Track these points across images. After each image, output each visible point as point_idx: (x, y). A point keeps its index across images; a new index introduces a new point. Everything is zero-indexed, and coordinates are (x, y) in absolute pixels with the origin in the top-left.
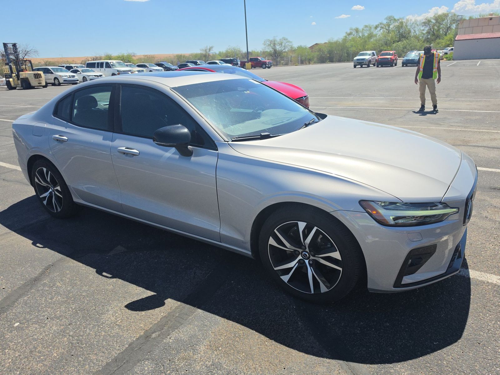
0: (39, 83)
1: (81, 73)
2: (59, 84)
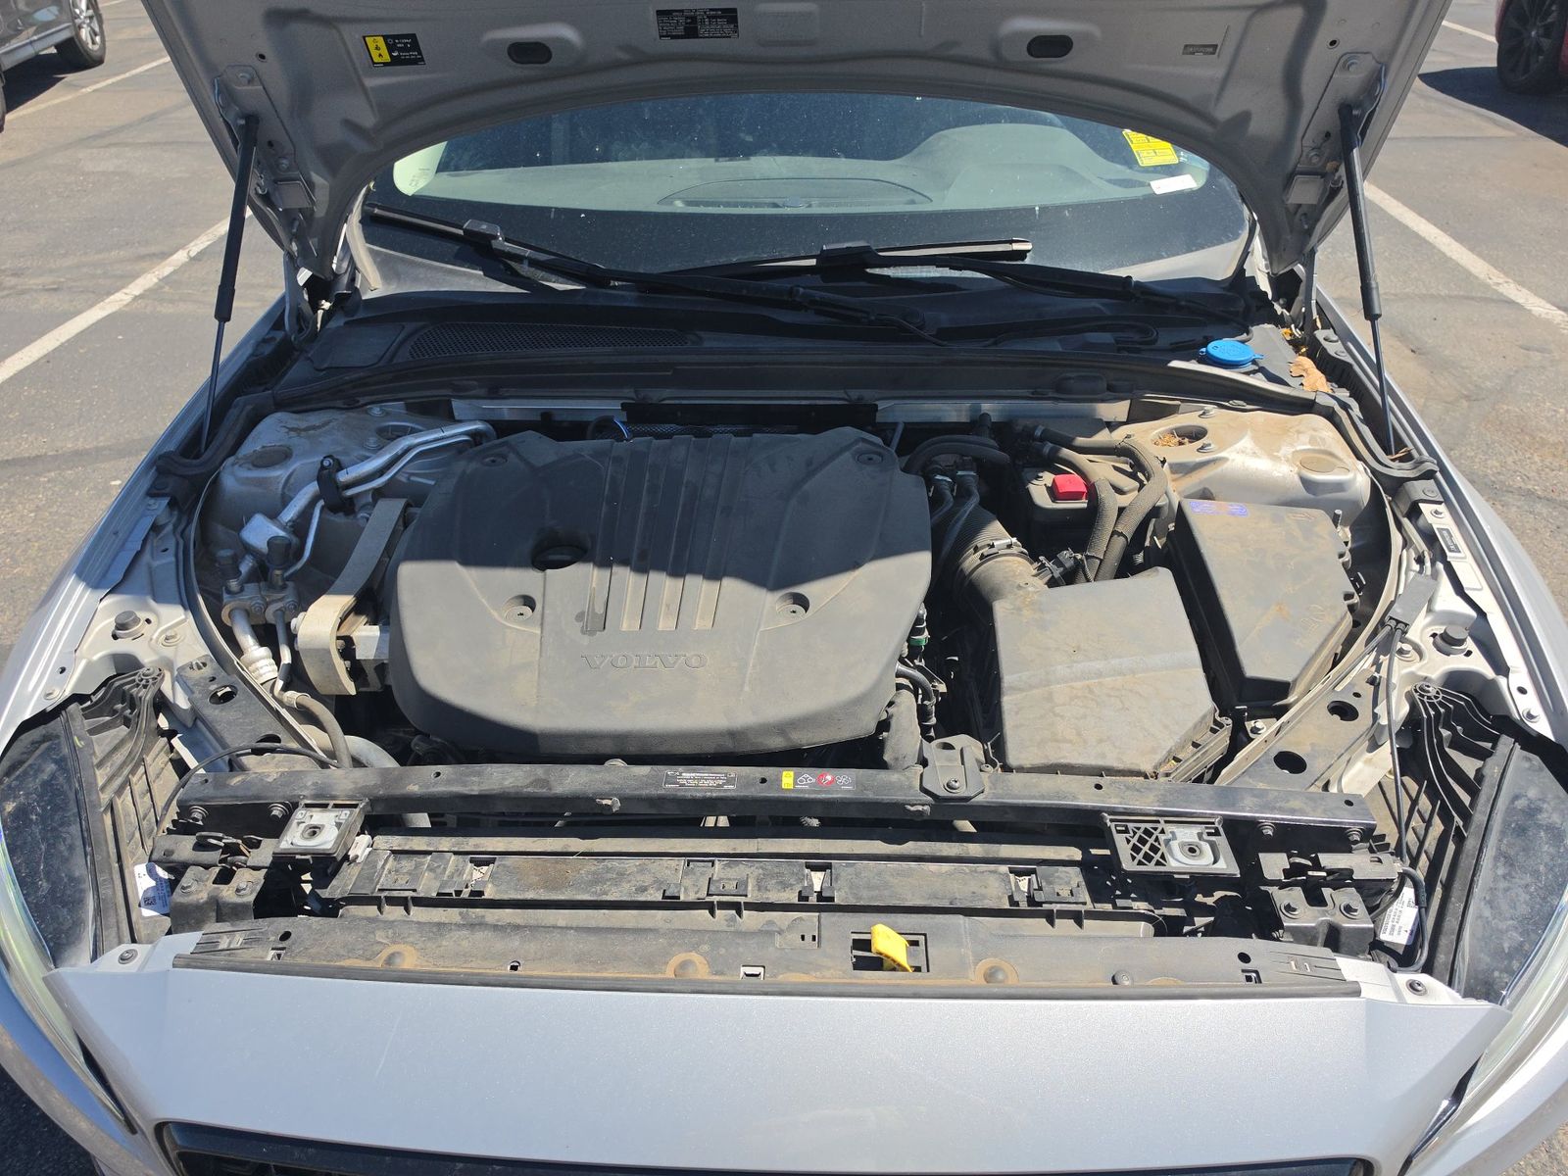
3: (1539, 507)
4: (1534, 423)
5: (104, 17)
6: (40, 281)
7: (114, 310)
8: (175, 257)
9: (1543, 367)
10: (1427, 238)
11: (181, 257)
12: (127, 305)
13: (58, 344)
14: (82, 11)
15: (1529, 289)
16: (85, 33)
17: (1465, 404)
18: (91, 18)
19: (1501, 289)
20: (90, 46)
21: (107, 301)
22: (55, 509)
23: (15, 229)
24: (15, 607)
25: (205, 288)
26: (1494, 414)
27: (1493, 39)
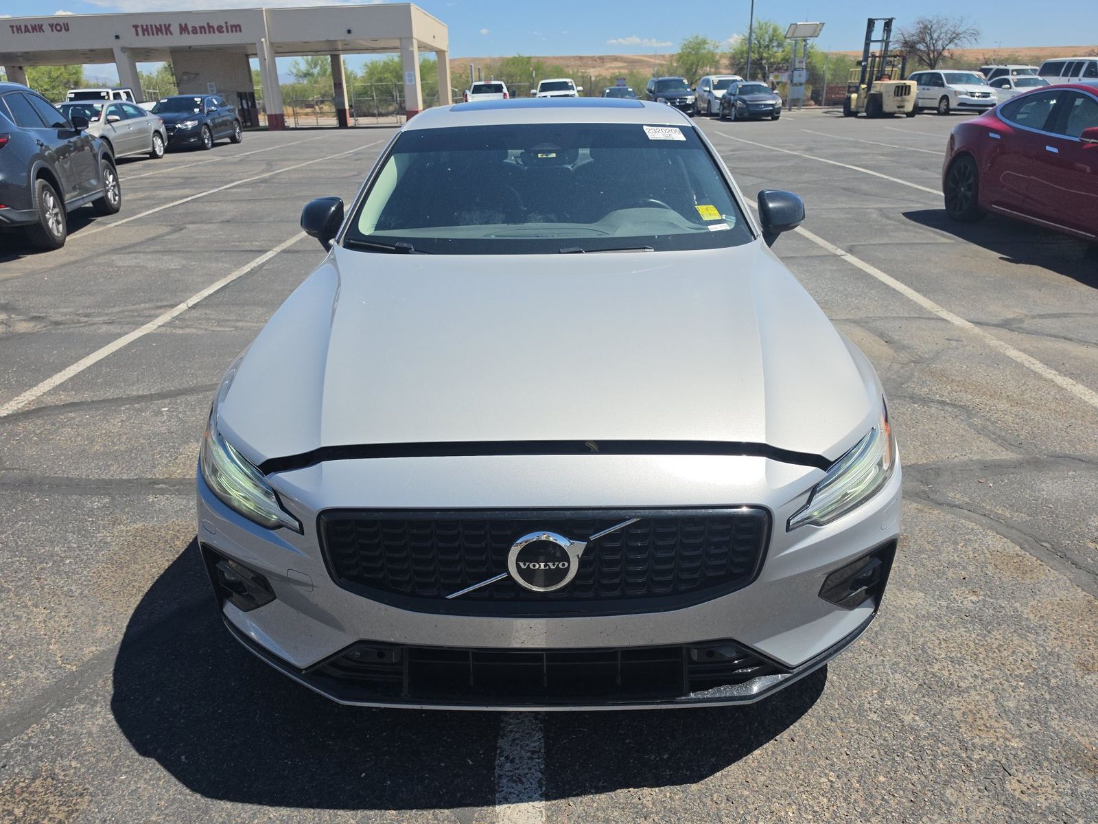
0: (899, 107)
1: (1011, 88)
2: (947, 112)
3: (947, 408)
4: (949, 373)
5: (121, 187)
6: (101, 319)
7: (148, 332)
8: (179, 306)
9: (958, 348)
10: (900, 291)
11: (183, 307)
12: (155, 330)
13: (118, 348)
14: (110, 182)
15: (954, 313)
16: (110, 195)
17: (913, 364)
18: (114, 186)
19: (938, 314)
20: (112, 202)
21: (143, 327)
22: (132, 421)
23: (81, 294)
24: (118, 463)
25: (200, 321)
26: (928, 369)
27: (943, 194)
